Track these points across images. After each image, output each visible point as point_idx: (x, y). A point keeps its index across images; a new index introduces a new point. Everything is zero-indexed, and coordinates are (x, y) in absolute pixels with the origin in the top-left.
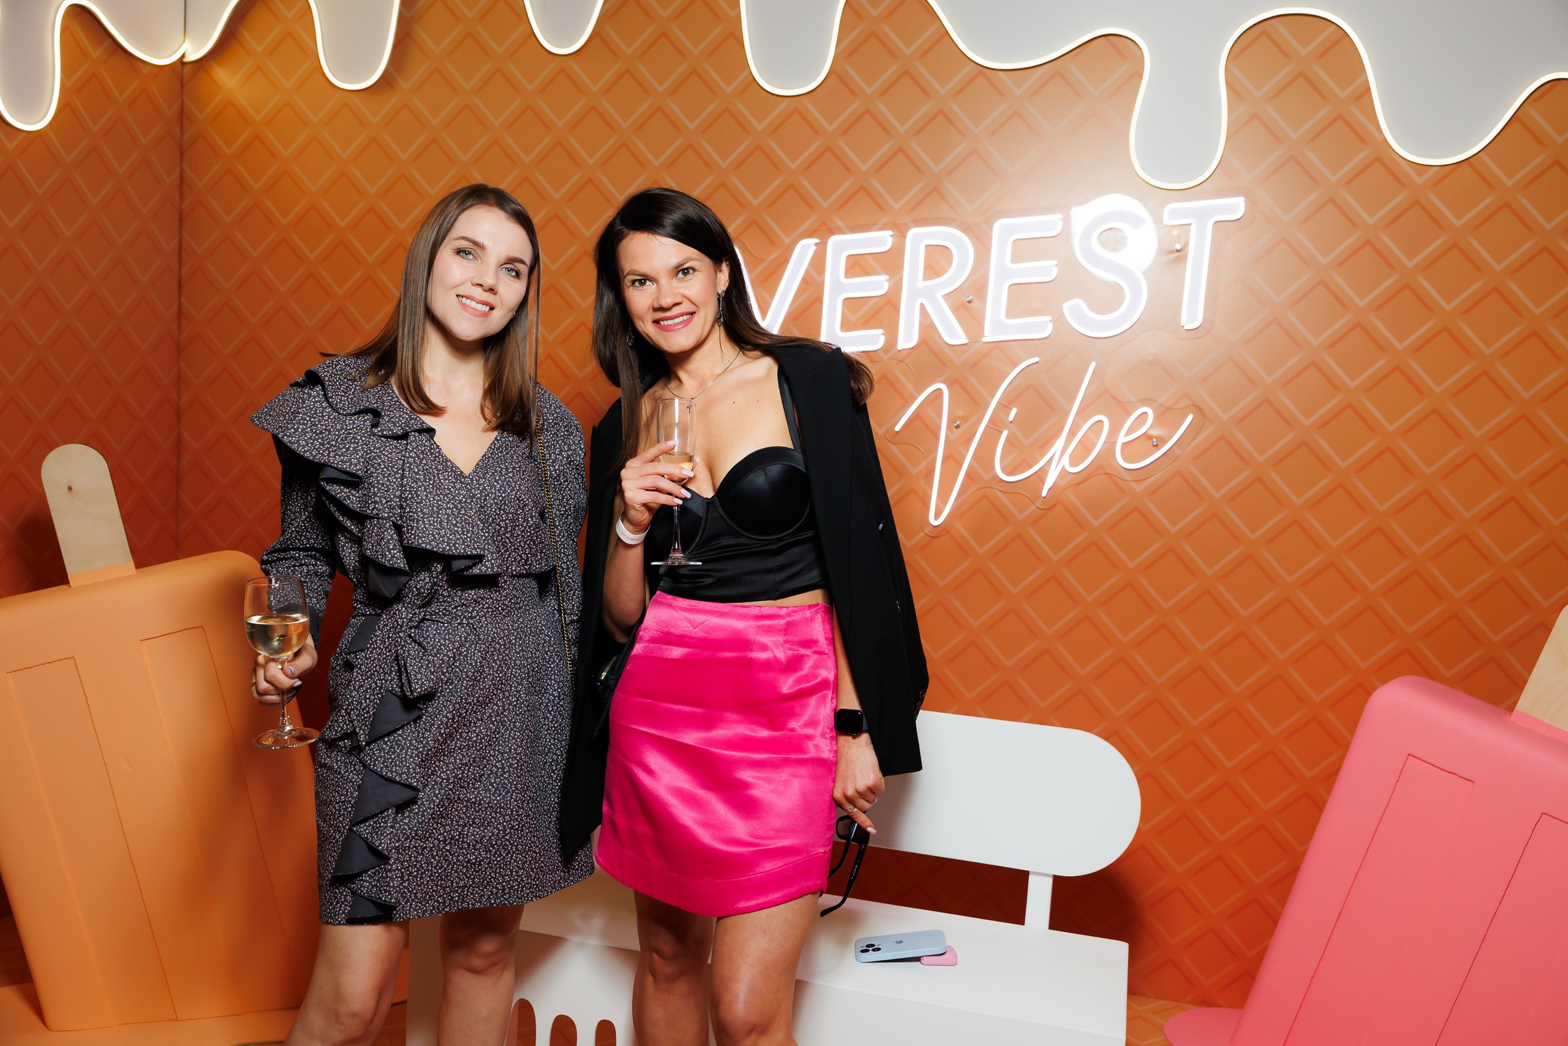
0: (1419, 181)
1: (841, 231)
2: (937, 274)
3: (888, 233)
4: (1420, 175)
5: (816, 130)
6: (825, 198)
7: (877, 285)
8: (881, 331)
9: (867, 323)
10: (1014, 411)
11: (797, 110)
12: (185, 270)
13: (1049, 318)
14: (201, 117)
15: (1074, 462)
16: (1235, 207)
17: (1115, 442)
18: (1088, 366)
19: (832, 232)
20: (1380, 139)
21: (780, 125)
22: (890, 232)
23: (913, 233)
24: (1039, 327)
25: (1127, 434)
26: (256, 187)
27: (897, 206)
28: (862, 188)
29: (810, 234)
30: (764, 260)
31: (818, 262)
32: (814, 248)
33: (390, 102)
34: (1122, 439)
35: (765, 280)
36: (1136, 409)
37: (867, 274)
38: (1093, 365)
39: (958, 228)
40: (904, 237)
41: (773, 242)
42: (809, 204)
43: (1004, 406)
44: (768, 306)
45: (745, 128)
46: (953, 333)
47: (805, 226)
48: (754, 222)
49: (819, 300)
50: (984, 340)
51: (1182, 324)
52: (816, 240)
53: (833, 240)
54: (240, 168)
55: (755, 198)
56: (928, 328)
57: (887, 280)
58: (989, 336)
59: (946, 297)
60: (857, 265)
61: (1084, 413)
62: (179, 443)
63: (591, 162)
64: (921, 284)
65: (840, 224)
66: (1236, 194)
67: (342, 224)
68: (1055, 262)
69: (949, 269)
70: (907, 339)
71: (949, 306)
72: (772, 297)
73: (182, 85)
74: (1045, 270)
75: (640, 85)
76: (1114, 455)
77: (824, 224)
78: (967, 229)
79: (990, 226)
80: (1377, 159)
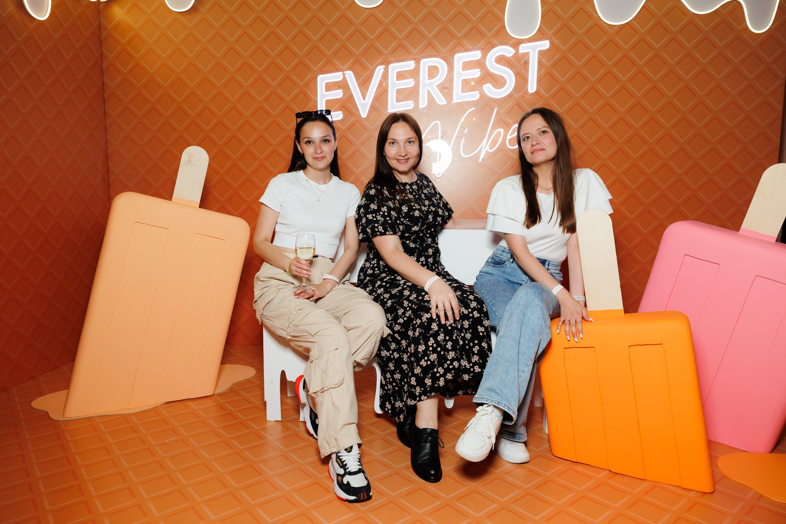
0: (611, 32)
1: (393, 63)
2: (433, 78)
3: (412, 62)
4: (611, 30)
5: (380, 22)
6: (386, 50)
7: (409, 83)
8: (412, 101)
9: (406, 99)
10: (467, 129)
11: (372, 15)
12: (106, 95)
13: (478, 92)
14: (109, 27)
15: (491, 148)
16: (545, 45)
17: (506, 139)
18: (493, 111)
19: (389, 63)
20: (596, 16)
21: (365, 21)
22: (414, 61)
23: (423, 61)
24: (475, 96)
25: (510, 135)
26: (137, 56)
27: (415, 52)
28: (401, 45)
29: (381, 64)
30: (363, 76)
31: (385, 76)
32: (383, 70)
33: (197, 18)
34: (509, 137)
35: (363, 84)
36: (513, 126)
37: (404, 79)
38: (496, 109)
39: (440, 58)
40: (419, 63)
41: (366, 69)
42: (380, 52)
43: (462, 127)
44: (366, 95)
45: (351, 23)
46: (441, 100)
47: (378, 62)
48: (357, 61)
49: (386, 91)
50: (453, 102)
51: (528, 91)
52: (384, 66)
53: (391, 66)
54: (129, 48)
55: (357, 51)
56: (431, 99)
57: (413, 81)
58: (455, 101)
59: (437, 86)
60: (401, 76)
61: (493, 128)
62: (108, 169)
63: (287, 39)
64: (427, 81)
65: (392, 59)
66: (546, 39)
67: (178, 71)
68: (479, 70)
69: (437, 76)
70: (423, 103)
71: (439, 90)
72: (367, 91)
73: (99, 14)
74: (476, 73)
75: (306, 7)
76: (506, 144)
77: (386, 60)
78: (444, 59)
79: (453, 57)
80: (596, 24)
